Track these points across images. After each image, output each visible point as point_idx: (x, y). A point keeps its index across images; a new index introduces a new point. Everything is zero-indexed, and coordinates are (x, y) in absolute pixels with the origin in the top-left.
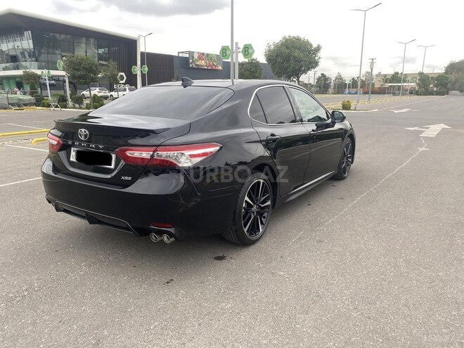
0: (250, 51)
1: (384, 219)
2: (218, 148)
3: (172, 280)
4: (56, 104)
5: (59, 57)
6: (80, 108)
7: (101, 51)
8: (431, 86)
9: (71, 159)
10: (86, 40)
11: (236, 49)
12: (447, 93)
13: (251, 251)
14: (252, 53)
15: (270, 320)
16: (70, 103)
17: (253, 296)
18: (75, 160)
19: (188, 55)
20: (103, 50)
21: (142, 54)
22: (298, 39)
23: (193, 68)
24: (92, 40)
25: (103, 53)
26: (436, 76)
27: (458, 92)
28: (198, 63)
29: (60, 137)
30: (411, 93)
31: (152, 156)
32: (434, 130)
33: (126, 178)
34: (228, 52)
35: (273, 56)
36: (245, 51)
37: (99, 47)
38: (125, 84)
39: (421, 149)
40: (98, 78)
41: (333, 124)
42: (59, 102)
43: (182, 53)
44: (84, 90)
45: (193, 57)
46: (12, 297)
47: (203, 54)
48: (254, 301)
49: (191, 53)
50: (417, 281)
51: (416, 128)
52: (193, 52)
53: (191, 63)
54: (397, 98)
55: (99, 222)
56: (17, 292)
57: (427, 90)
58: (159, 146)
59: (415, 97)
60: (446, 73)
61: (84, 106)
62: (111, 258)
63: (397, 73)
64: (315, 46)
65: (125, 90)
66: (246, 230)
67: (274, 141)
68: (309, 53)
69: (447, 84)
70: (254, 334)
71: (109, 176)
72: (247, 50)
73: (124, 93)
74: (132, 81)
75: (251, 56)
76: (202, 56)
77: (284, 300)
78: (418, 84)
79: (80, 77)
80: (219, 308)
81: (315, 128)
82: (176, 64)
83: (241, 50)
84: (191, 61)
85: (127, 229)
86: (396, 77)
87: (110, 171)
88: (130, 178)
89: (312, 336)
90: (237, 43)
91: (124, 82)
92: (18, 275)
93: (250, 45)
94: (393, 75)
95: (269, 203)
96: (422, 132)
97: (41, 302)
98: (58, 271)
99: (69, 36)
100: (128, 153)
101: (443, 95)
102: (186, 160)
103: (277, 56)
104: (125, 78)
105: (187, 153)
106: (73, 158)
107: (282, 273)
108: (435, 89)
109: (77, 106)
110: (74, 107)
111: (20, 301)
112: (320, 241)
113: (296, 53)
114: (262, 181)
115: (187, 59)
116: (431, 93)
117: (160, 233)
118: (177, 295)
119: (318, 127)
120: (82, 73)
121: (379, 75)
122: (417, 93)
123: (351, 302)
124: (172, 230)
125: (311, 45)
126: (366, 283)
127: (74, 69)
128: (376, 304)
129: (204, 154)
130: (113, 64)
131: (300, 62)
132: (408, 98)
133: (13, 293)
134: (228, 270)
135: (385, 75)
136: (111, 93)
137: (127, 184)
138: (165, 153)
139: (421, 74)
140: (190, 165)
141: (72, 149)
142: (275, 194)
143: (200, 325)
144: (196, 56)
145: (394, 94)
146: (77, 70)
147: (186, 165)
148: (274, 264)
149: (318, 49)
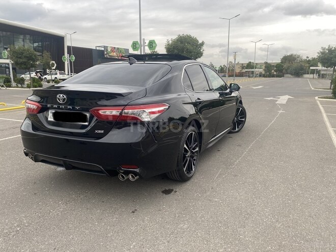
0: (154, 45)
1: (273, 158)
2: (167, 107)
3: (136, 210)
4: (2, 84)
5: (2, 49)
6: (22, 87)
7: (36, 45)
8: (273, 71)
9: (49, 119)
10: (24, 36)
11: (144, 44)
12: (283, 76)
13: (188, 185)
14: (155, 47)
15: (220, 234)
16: (14, 84)
17: (201, 218)
18: (53, 120)
19: (103, 49)
20: (37, 44)
21: (69, 48)
22: (189, 37)
23: (107, 58)
24: (28, 37)
25: (38, 46)
26: (276, 64)
27: (289, 75)
28: (111, 54)
29: (39, 102)
30: (260, 76)
31: (121, 114)
32: (283, 99)
33: (100, 131)
34: (137, 46)
35: (171, 49)
36: (150, 45)
37: (34, 42)
38: (55, 69)
39: (280, 112)
40: (37, 64)
41: (231, 92)
42: (4, 83)
43: (99, 47)
44: (24, 73)
45: (107, 50)
46: (7, 233)
47: (115, 48)
48: (202, 221)
49: (106, 47)
50: (311, 199)
51: (271, 98)
52: (107, 47)
53: (106, 54)
54: (252, 79)
55: (74, 168)
56: (11, 228)
57: (270, 74)
58: (126, 105)
59: (264, 79)
60: (282, 62)
61: (26, 86)
62: (82, 197)
63: (250, 63)
64: (200, 42)
65: (56, 74)
66: (185, 169)
67: (200, 103)
68: (197, 46)
69: (283, 70)
70: (212, 245)
71: (84, 131)
72: (152, 44)
73: (56, 76)
74: (61, 67)
75: (154, 49)
76: (113, 49)
77: (225, 219)
78: (264, 70)
79: (21, 64)
80: (179, 228)
81: (219, 95)
82: (95, 55)
83: (147, 44)
84: (106, 53)
85: (101, 172)
86: (250, 65)
87: (84, 127)
88: (102, 132)
89: (254, 243)
90: (144, 39)
91: (54, 68)
92: (7, 215)
93: (154, 40)
94: (248, 64)
95: (197, 149)
96: (277, 101)
97: (33, 235)
98: (41, 209)
99: (9, 33)
100: (101, 112)
101: (281, 77)
102: (146, 116)
103: (174, 48)
104: (55, 65)
105: (148, 111)
106: (51, 118)
107: (217, 200)
108: (275, 73)
109: (19, 85)
110: (18, 87)
111: (15, 235)
112: (236, 176)
113: (189, 47)
114: (194, 133)
115: (103, 51)
116: (273, 76)
117: (127, 173)
118: (143, 221)
119: (221, 95)
120: (24, 60)
121: (238, 64)
122: (264, 76)
123: (273, 217)
124: (137, 170)
125: (198, 41)
126: (277, 202)
127: (17, 57)
128: (290, 217)
129: (159, 112)
130: (47, 54)
131: (191, 52)
132: (258, 79)
133: (7, 229)
134: (176, 200)
135: (242, 64)
136: (45, 76)
137: (101, 136)
138: (130, 110)
139: (266, 63)
140: (149, 120)
141: (50, 111)
142: (200, 143)
143: (168, 242)
144: (109, 50)
145: (249, 77)
146: (20, 58)
147: (146, 120)
148: (208, 194)
149: (203, 44)
